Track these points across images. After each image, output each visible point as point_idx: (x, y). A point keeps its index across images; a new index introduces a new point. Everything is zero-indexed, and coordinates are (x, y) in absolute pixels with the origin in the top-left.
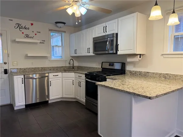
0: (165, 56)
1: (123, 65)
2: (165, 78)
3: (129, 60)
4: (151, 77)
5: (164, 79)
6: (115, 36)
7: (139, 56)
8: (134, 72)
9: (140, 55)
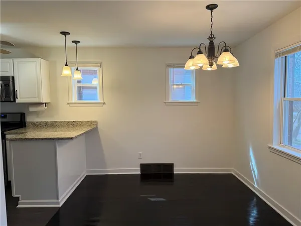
0: (71, 105)
1: (23, 115)
2: (73, 125)
3: (32, 109)
4: (59, 127)
5: (71, 126)
6: (11, 79)
7: (45, 105)
8: (38, 124)
9: (46, 103)
